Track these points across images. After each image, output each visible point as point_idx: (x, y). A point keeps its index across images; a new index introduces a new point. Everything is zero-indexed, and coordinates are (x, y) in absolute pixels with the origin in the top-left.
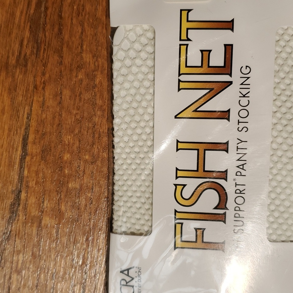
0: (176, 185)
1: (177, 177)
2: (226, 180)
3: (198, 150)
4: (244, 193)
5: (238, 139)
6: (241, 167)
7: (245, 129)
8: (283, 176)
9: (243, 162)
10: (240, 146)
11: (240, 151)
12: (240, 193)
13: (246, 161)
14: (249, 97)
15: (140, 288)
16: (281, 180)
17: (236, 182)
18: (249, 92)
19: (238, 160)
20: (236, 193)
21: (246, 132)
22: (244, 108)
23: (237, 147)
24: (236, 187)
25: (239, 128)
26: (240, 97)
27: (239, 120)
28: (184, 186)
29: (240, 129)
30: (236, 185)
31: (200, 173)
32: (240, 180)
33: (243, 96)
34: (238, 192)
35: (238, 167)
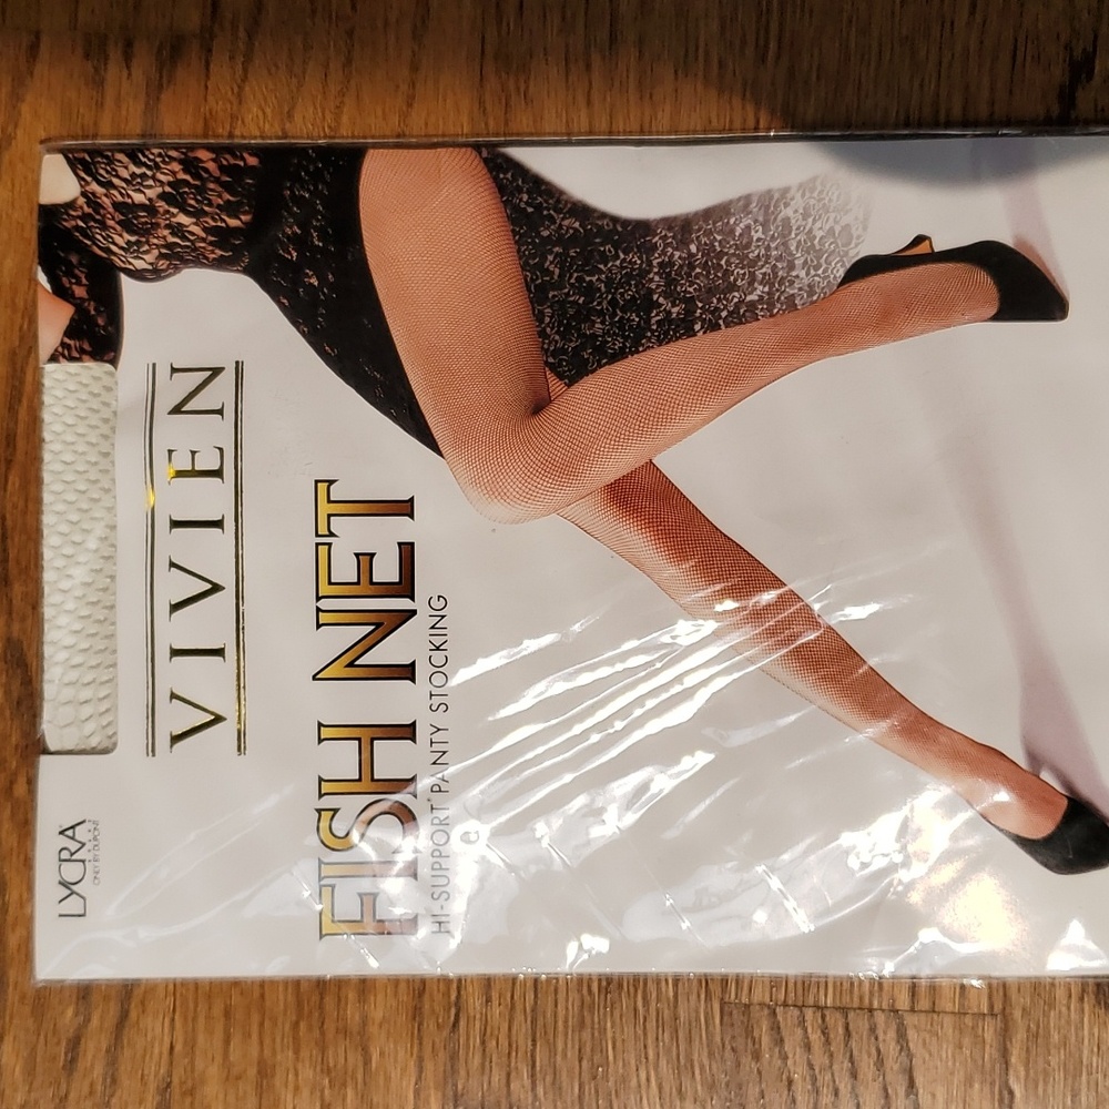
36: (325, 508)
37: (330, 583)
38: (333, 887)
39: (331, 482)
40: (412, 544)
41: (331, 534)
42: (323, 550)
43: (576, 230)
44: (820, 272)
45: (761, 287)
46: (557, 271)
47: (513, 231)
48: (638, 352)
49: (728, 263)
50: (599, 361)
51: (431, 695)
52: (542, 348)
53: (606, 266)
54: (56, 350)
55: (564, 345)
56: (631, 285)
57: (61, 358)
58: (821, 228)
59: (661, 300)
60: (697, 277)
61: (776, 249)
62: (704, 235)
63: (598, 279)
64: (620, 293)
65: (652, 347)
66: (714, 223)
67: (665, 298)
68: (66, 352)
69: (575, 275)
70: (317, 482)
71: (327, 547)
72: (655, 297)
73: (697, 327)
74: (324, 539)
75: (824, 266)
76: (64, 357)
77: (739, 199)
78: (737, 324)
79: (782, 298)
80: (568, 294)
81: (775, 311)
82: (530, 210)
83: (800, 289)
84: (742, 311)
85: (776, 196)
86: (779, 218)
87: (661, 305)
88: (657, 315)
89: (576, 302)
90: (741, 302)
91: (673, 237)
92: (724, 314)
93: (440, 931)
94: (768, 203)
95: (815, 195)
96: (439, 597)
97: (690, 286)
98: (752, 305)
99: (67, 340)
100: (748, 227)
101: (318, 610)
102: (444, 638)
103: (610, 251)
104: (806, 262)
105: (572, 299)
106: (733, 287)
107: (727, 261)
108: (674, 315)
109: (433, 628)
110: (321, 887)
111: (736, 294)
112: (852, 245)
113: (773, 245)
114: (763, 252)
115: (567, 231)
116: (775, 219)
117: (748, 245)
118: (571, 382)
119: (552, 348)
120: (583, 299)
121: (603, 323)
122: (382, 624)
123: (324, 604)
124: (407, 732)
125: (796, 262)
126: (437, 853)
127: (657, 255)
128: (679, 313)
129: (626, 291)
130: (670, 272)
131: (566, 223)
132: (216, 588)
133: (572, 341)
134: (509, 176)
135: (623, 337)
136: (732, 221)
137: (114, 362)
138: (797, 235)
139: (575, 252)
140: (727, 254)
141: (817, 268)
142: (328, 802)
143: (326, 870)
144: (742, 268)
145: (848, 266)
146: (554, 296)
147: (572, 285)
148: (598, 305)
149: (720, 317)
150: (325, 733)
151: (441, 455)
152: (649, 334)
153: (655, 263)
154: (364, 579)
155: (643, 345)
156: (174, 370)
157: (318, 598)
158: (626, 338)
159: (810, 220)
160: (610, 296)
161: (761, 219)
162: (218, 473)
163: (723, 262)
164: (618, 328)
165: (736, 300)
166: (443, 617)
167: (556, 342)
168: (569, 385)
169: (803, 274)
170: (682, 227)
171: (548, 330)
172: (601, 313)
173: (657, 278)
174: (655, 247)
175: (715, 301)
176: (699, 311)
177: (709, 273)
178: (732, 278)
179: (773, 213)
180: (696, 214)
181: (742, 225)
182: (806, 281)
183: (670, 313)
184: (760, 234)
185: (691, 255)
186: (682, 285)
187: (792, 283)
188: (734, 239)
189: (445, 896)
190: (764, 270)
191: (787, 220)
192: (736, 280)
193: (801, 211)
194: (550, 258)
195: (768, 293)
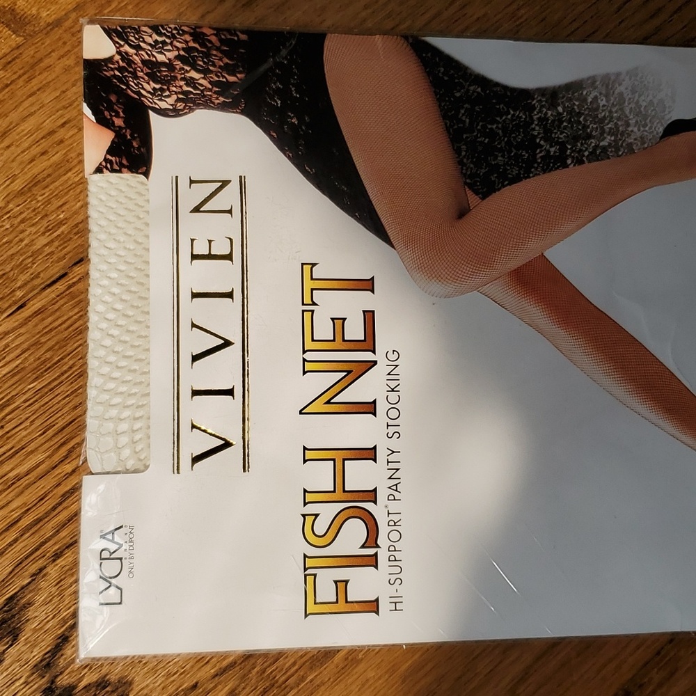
36: (309, 285)
37: (313, 340)
38: (315, 575)
39: (313, 265)
40: (373, 312)
41: (314, 304)
42: (308, 315)
43: (478, 92)
44: (647, 129)
45: (609, 137)
46: (468, 120)
47: (435, 92)
48: (529, 177)
49: (585, 120)
50: (503, 183)
51: (388, 426)
52: (462, 172)
53: (501, 119)
54: (100, 164)
55: (477, 171)
56: (520, 132)
57: (104, 170)
58: (644, 100)
59: (542, 142)
60: (565, 128)
61: (616, 112)
62: (567, 101)
63: (497, 127)
64: (513, 137)
65: (539, 174)
66: (573, 93)
67: (545, 141)
68: (109, 166)
69: (481, 124)
70: (303, 264)
71: (311, 313)
72: (538, 140)
73: (569, 161)
74: (309, 307)
75: (649, 125)
76: (107, 168)
77: (588, 79)
78: (595, 161)
79: (624, 145)
80: (476, 137)
81: (620, 153)
82: (446, 78)
83: (635, 139)
84: (598, 152)
85: (613, 78)
86: (616, 92)
87: (542, 146)
88: (541, 152)
89: (483, 142)
90: (597, 146)
91: (546, 102)
92: (586, 153)
93: (396, 610)
94: (608, 82)
95: (638, 78)
96: (394, 351)
97: (561, 134)
98: (604, 149)
99: (109, 157)
100: (596, 97)
101: (304, 360)
102: (397, 382)
103: (503, 108)
104: (637, 122)
105: (479, 140)
106: (590, 136)
107: (584, 118)
108: (552, 153)
109: (389, 374)
110: (306, 576)
111: (593, 140)
112: (666, 113)
113: (614, 110)
114: (607, 114)
115: (473, 94)
116: (613, 92)
117: (597, 109)
118: (484, 196)
119: (469, 173)
120: (487, 140)
121: (503, 156)
122: (352, 371)
123: (308, 356)
124: (370, 454)
125: (630, 121)
126: (392, 548)
127: (535, 113)
128: (555, 152)
129: (517, 136)
130: (546, 124)
131: (472, 88)
132: (227, 343)
133: (482, 168)
134: (429, 55)
135: (518, 166)
136: (585, 93)
137: (146, 174)
138: (629, 104)
139: (479, 108)
140: (583, 114)
141: (645, 125)
142: (311, 509)
143: (309, 563)
144: (595, 124)
145: (665, 126)
146: (467, 138)
147: (479, 130)
148: (499, 144)
149: (584, 156)
150: (309, 455)
151: (393, 247)
152: (536, 165)
153: (535, 117)
154: (339, 338)
155: (532, 172)
156: (192, 182)
157: (304, 352)
158: (521, 168)
159: (637, 95)
160: (506, 139)
161: (604, 92)
162: (229, 257)
163: (581, 119)
164: (514, 160)
165: (593, 145)
166: (397, 366)
167: (472, 168)
168: (483, 199)
169: (635, 129)
170: (552, 95)
171: (465, 160)
172: (500, 150)
173: (537, 128)
174: (534, 108)
175: (579, 145)
176: (569, 151)
177: (572, 126)
178: (589, 130)
179: (612, 89)
180: (560, 87)
181: (592, 96)
182: (639, 134)
183: (549, 152)
184: (604, 102)
185: (559, 114)
186: (556, 133)
187: (629, 135)
188: (587, 105)
189: (399, 581)
190: (609, 126)
191: (621, 94)
192: (591, 131)
193: (630, 88)
194: (463, 111)
195: (614, 141)
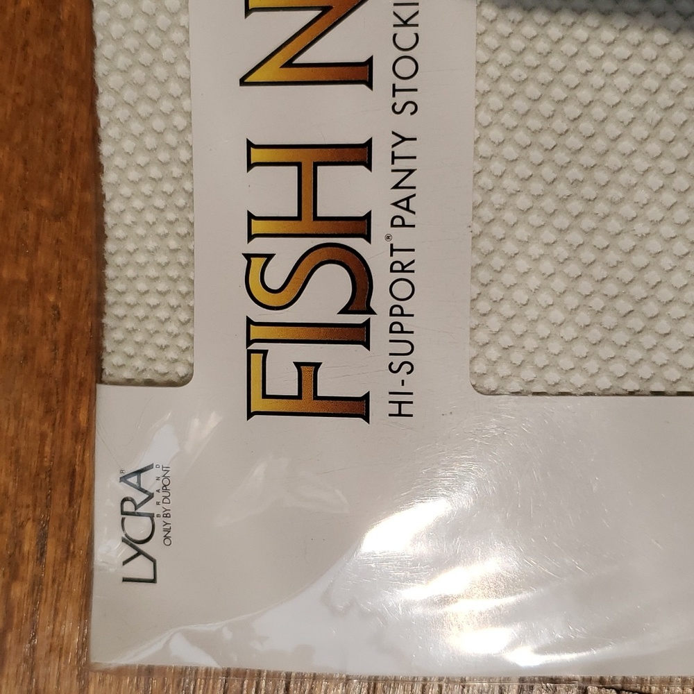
0: (248, 257)
1: (251, 237)
2: (368, 239)
3: (299, 165)
4: (413, 271)
5: (393, 133)
6: (404, 204)
7: (410, 108)
8: (507, 225)
9: (408, 193)
10: (399, 151)
11: (399, 164)
12: (403, 271)
13: (414, 188)
14: (417, 25)
15: (167, 520)
16: (502, 236)
17: (391, 242)
18: (417, 13)
19: (396, 187)
20: (392, 271)
21: (412, 114)
22: (406, 53)
23: (393, 153)
24: (392, 255)
25: (395, 104)
26: (395, 26)
27: (394, 85)
28: (269, 257)
29: (398, 108)
30: (392, 250)
31: (307, 224)
32: (401, 238)
33: (402, 23)
34: (397, 267)
35: (395, 204)
